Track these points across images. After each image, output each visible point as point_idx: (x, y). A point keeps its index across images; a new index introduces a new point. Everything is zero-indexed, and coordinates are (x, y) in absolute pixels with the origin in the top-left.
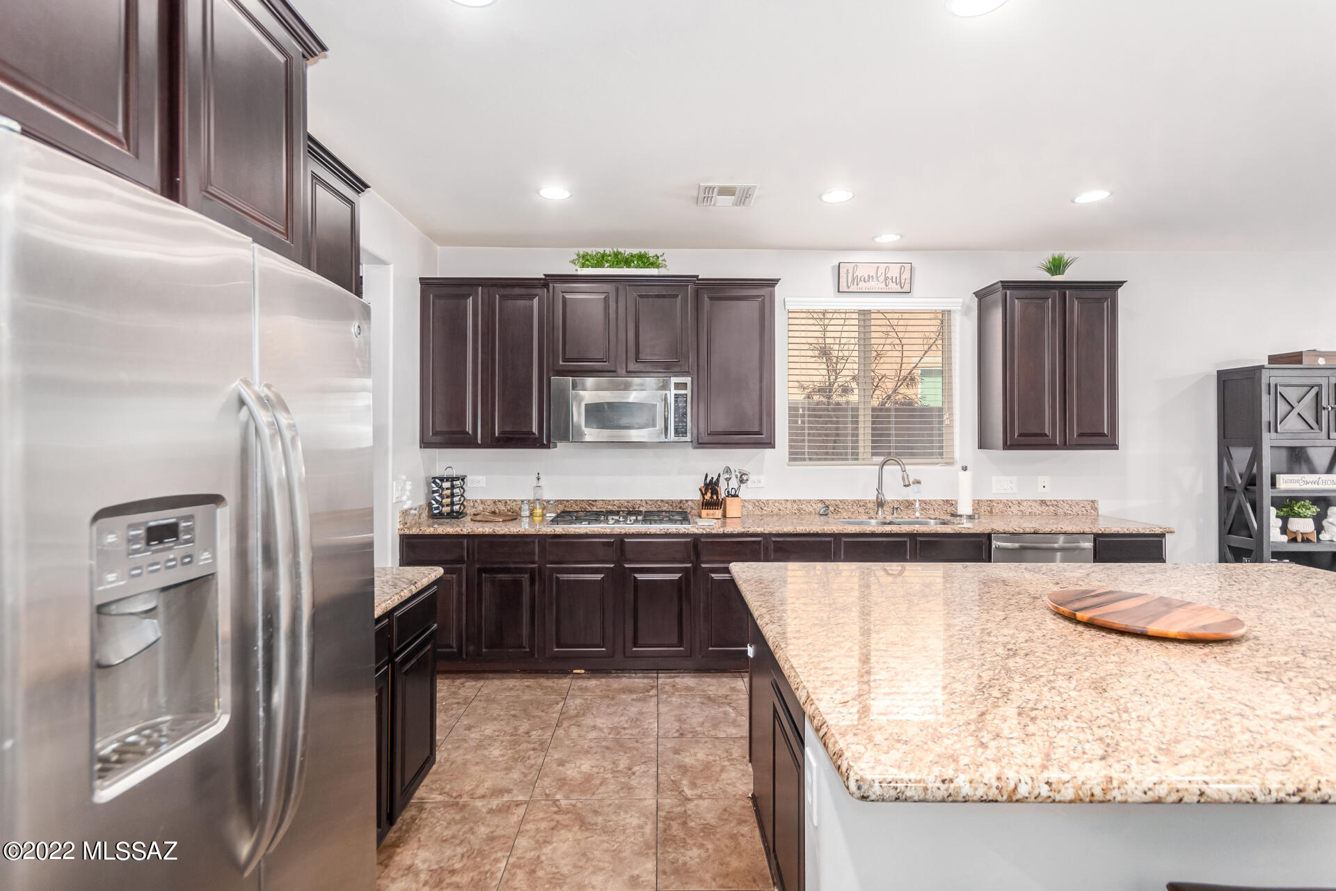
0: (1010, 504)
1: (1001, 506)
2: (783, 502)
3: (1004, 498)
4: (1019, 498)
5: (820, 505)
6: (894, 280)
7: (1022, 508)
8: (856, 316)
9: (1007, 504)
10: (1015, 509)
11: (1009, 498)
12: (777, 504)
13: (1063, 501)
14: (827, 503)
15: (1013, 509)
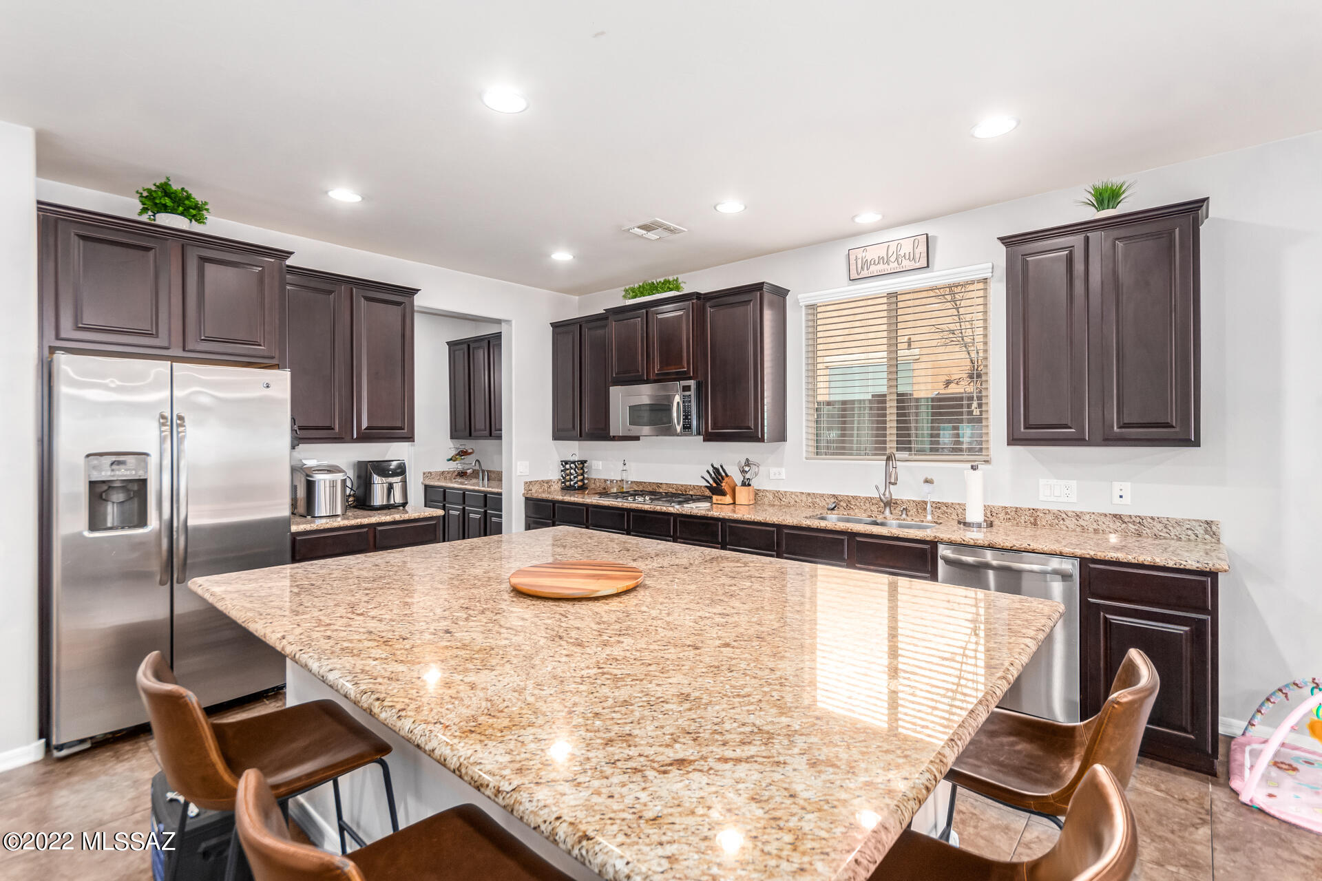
0: (1064, 516)
1: (1049, 517)
2: (799, 494)
3: (1054, 508)
4: (1078, 509)
5: (833, 500)
6: (907, 257)
7: (1081, 522)
8: (885, 300)
9: (1059, 516)
10: (1071, 523)
11: (1066, 509)
12: (793, 496)
13: (1152, 518)
14: (840, 498)
15: (1067, 522)
